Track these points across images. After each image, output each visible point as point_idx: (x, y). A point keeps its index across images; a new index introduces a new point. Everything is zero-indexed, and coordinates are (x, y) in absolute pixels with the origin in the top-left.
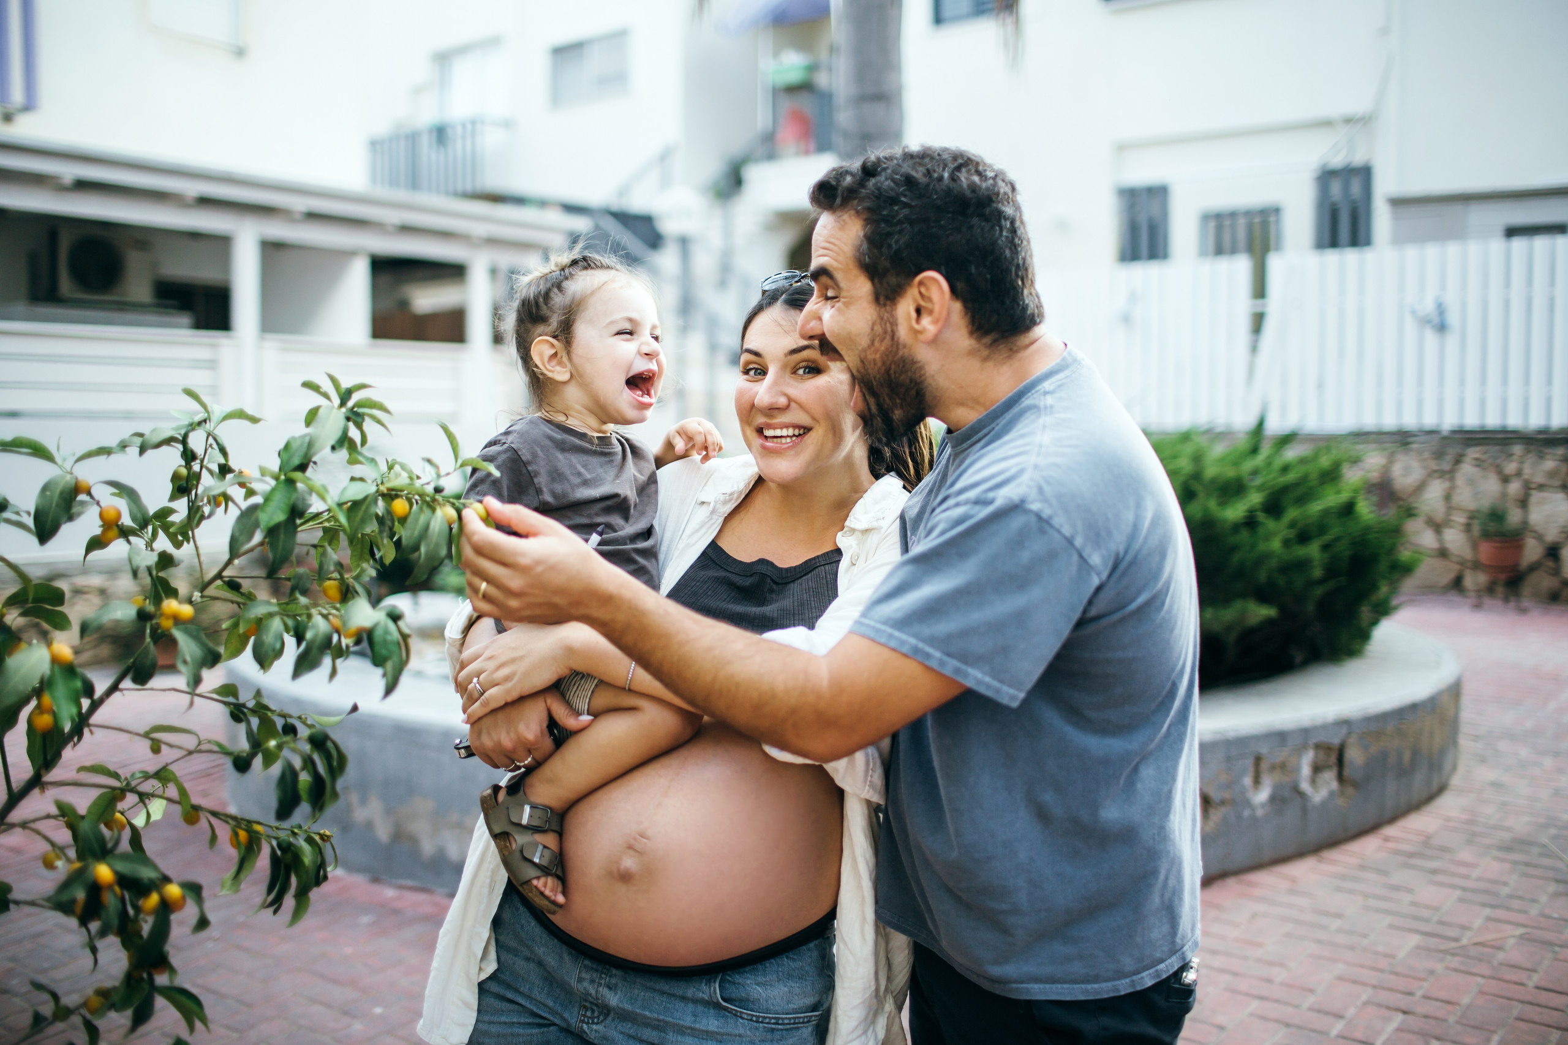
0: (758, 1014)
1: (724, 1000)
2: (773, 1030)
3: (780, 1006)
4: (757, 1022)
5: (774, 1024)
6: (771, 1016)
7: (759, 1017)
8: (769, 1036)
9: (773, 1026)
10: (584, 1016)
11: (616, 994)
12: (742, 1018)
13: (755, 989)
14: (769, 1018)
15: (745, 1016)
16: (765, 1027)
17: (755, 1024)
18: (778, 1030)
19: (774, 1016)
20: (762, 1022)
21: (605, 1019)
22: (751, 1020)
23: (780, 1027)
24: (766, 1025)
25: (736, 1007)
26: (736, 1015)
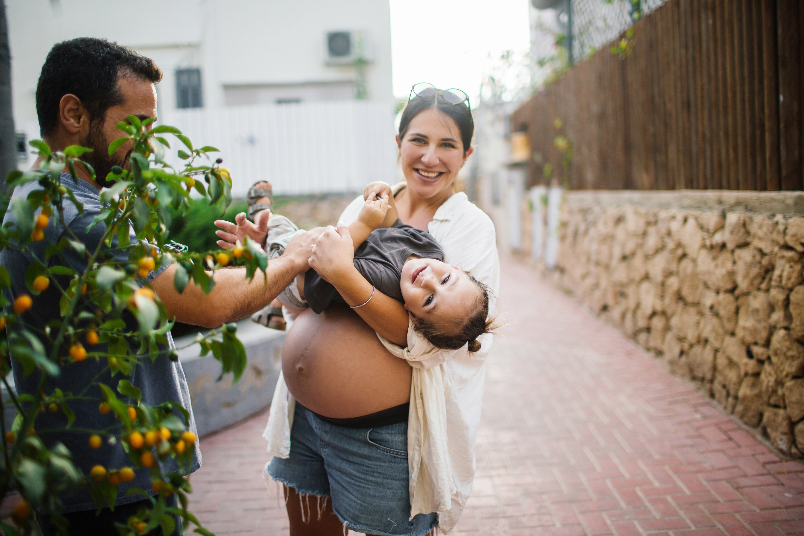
0: (387, 448)
1: (370, 439)
2: (395, 457)
3: (400, 446)
4: (387, 452)
5: (395, 454)
6: (394, 450)
7: (388, 450)
8: (393, 460)
9: (395, 455)
10: (322, 444)
11: (328, 435)
12: (380, 450)
13: (387, 436)
14: (393, 451)
15: (381, 449)
16: (390, 455)
17: (386, 453)
18: (398, 458)
19: (396, 450)
20: (389, 453)
21: (329, 447)
22: (384, 451)
23: (399, 456)
24: (391, 454)
25: (378, 444)
26: (377, 448)
